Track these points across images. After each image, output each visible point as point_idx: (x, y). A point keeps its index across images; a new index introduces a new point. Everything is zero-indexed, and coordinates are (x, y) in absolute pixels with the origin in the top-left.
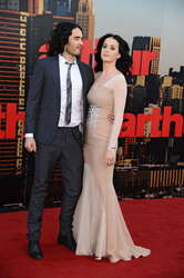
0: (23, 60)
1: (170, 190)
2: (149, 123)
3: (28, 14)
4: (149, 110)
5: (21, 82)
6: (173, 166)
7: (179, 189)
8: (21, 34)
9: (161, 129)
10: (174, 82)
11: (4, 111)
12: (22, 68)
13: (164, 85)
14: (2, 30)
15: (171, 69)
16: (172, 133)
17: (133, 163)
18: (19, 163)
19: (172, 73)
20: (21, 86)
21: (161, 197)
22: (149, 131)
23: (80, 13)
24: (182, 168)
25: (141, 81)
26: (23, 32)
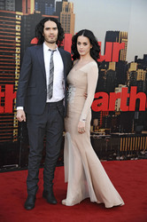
0: (18, 50)
1: (136, 153)
2: (119, 100)
3: (22, 14)
4: (119, 90)
5: (17, 68)
6: (139, 134)
7: (143, 153)
8: (17, 29)
9: (128, 105)
10: (139, 67)
11: (3, 90)
12: (17, 57)
13: (130, 70)
14: (2, 26)
15: (136, 57)
16: (137, 108)
17: (106, 132)
18: (15, 133)
19: (137, 60)
20: (17, 71)
21: (129, 159)
22: (119, 106)
23: (63, 12)
24: (145, 135)
25: (112, 66)
26: (18, 28)
